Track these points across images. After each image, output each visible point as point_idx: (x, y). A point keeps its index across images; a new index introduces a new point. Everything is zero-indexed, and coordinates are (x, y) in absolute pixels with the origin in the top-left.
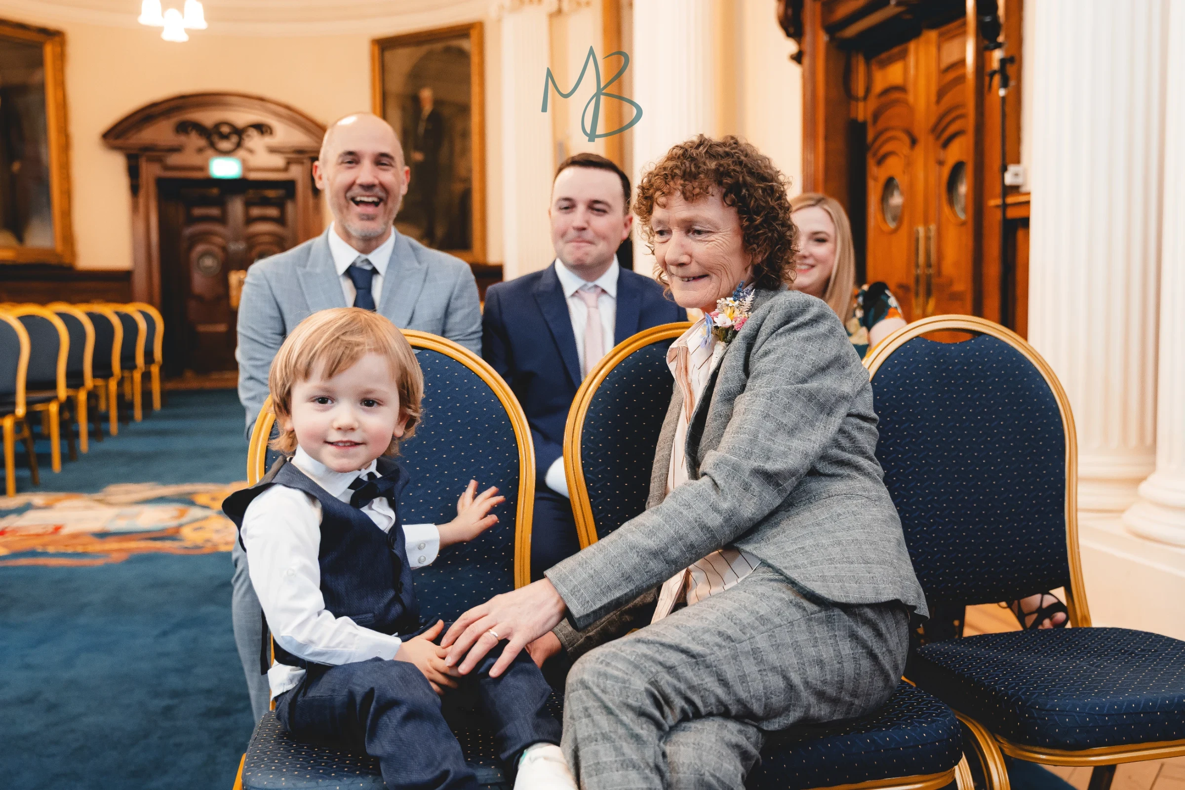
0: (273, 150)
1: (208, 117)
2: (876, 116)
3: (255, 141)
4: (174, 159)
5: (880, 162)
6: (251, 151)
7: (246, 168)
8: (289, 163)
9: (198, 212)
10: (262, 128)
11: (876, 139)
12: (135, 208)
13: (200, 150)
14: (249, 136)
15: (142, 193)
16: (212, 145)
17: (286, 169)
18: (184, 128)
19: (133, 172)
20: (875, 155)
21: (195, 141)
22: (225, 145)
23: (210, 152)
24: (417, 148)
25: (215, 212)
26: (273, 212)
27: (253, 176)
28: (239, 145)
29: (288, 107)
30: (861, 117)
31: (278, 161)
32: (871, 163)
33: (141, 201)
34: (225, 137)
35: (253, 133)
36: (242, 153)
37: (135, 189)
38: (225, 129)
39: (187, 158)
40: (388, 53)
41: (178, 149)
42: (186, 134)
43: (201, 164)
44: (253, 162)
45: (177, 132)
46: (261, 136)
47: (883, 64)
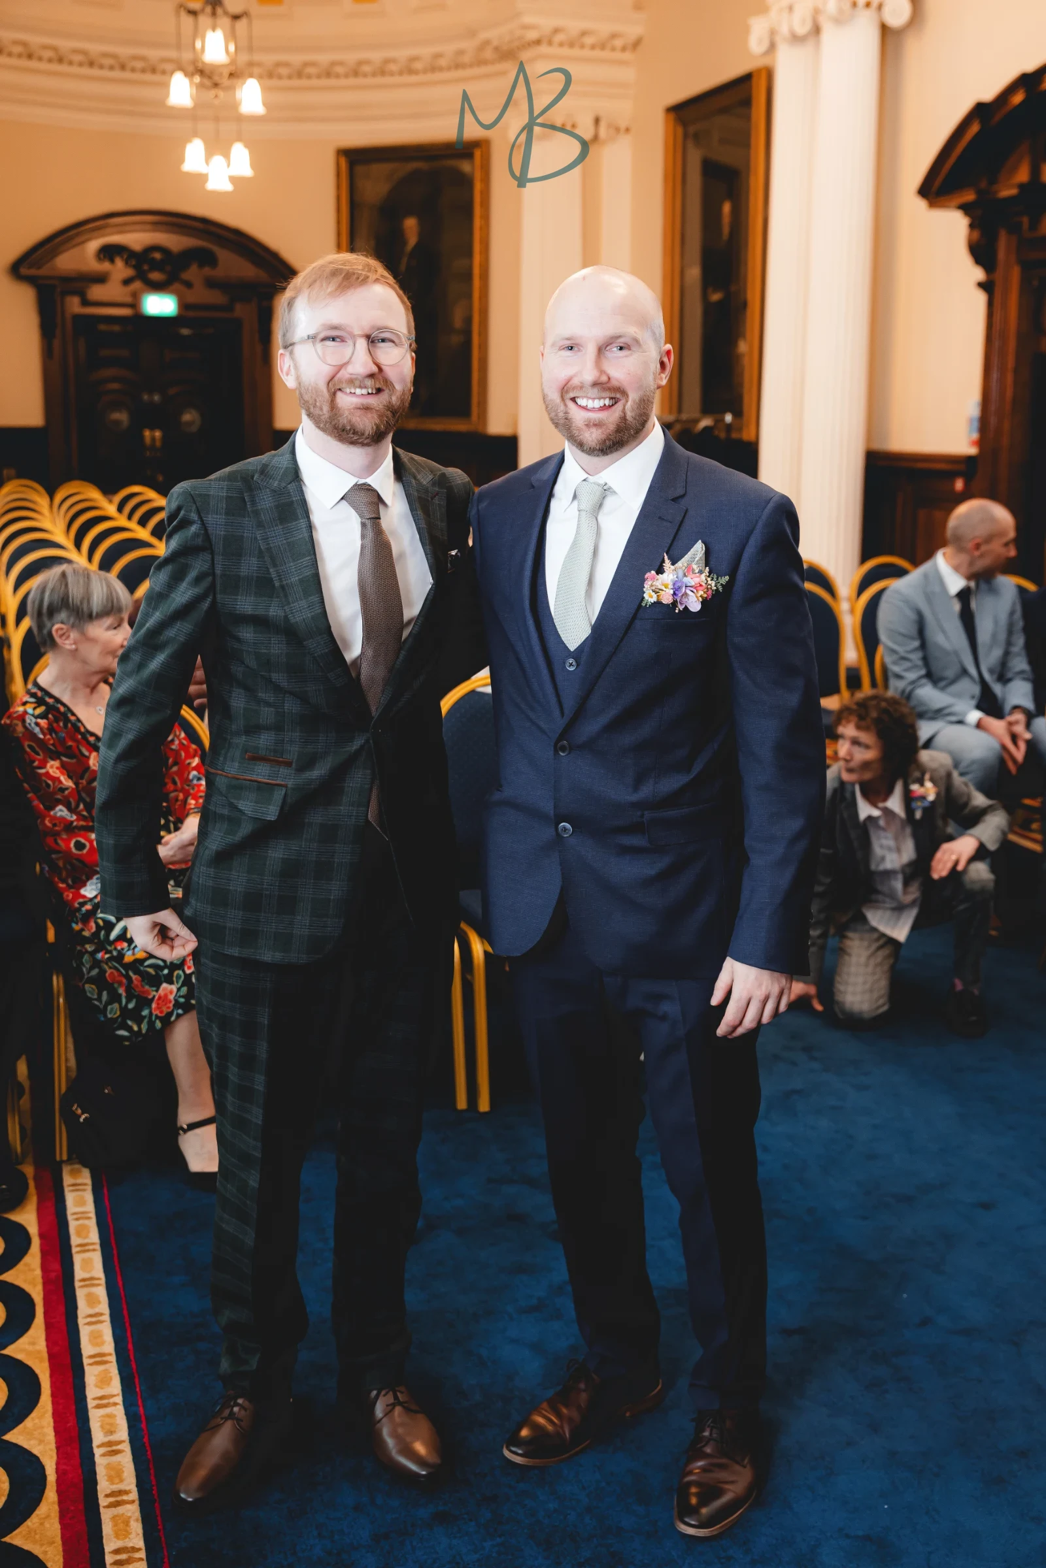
0: (211, 283)
1: (136, 239)
3: (193, 273)
4: (95, 293)
6: (189, 285)
7: (183, 305)
8: (231, 299)
9: (106, 353)
10: (201, 257)
12: (49, 352)
13: (127, 282)
14: (188, 265)
16: (141, 276)
17: (229, 308)
18: (110, 253)
19: (46, 310)
21: (121, 269)
22: (155, 276)
23: (138, 284)
25: (126, 354)
27: (191, 314)
28: (174, 277)
29: (237, 232)
31: (219, 298)
33: (55, 344)
34: (156, 266)
35: (190, 260)
36: (177, 286)
37: (47, 329)
38: (157, 256)
39: (111, 291)
40: (360, 169)
41: (101, 279)
42: (112, 261)
43: (129, 300)
44: (194, 296)
45: (102, 256)
46: (201, 266)
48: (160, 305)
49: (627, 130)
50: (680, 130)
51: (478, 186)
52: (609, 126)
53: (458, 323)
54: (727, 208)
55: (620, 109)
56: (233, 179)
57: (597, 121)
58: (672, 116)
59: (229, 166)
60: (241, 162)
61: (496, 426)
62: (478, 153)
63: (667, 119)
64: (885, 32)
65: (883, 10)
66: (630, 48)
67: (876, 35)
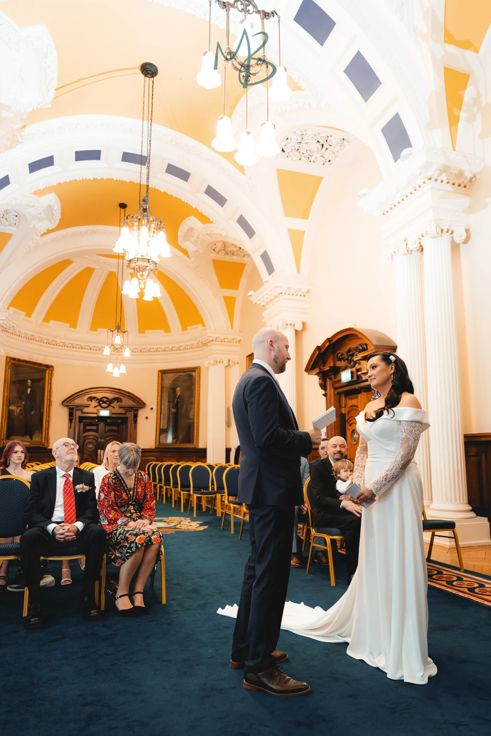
0: (120, 407)
1: (99, 395)
3: (115, 404)
4: (86, 410)
5: (351, 425)
6: (114, 408)
7: (111, 413)
8: (126, 411)
9: (88, 428)
10: (118, 400)
11: (349, 419)
12: (70, 427)
13: (95, 407)
14: (114, 402)
15: (73, 421)
16: (100, 405)
17: (125, 414)
18: (91, 399)
19: (71, 415)
20: (348, 423)
21: (94, 403)
22: (104, 405)
23: (99, 407)
24: (173, 408)
25: (95, 428)
26: (115, 428)
27: (113, 416)
28: (109, 405)
29: (128, 393)
30: (344, 413)
31: (122, 411)
33: (73, 424)
34: (104, 402)
35: (114, 401)
36: (110, 408)
37: (71, 420)
38: (105, 400)
39: (91, 409)
40: (164, 375)
41: (88, 406)
42: (91, 401)
43: (96, 412)
44: (114, 411)
45: (88, 400)
46: (117, 402)
47: (351, 399)
48: (105, 413)
49: (238, 363)
51: (197, 379)
52: (232, 362)
53: (191, 417)
55: (236, 358)
56: (120, 374)
57: (229, 360)
58: (248, 358)
59: (119, 370)
60: (123, 369)
61: (201, 446)
62: (197, 370)
63: (247, 359)
64: (297, 332)
65: (295, 326)
66: (238, 342)
67: (294, 332)
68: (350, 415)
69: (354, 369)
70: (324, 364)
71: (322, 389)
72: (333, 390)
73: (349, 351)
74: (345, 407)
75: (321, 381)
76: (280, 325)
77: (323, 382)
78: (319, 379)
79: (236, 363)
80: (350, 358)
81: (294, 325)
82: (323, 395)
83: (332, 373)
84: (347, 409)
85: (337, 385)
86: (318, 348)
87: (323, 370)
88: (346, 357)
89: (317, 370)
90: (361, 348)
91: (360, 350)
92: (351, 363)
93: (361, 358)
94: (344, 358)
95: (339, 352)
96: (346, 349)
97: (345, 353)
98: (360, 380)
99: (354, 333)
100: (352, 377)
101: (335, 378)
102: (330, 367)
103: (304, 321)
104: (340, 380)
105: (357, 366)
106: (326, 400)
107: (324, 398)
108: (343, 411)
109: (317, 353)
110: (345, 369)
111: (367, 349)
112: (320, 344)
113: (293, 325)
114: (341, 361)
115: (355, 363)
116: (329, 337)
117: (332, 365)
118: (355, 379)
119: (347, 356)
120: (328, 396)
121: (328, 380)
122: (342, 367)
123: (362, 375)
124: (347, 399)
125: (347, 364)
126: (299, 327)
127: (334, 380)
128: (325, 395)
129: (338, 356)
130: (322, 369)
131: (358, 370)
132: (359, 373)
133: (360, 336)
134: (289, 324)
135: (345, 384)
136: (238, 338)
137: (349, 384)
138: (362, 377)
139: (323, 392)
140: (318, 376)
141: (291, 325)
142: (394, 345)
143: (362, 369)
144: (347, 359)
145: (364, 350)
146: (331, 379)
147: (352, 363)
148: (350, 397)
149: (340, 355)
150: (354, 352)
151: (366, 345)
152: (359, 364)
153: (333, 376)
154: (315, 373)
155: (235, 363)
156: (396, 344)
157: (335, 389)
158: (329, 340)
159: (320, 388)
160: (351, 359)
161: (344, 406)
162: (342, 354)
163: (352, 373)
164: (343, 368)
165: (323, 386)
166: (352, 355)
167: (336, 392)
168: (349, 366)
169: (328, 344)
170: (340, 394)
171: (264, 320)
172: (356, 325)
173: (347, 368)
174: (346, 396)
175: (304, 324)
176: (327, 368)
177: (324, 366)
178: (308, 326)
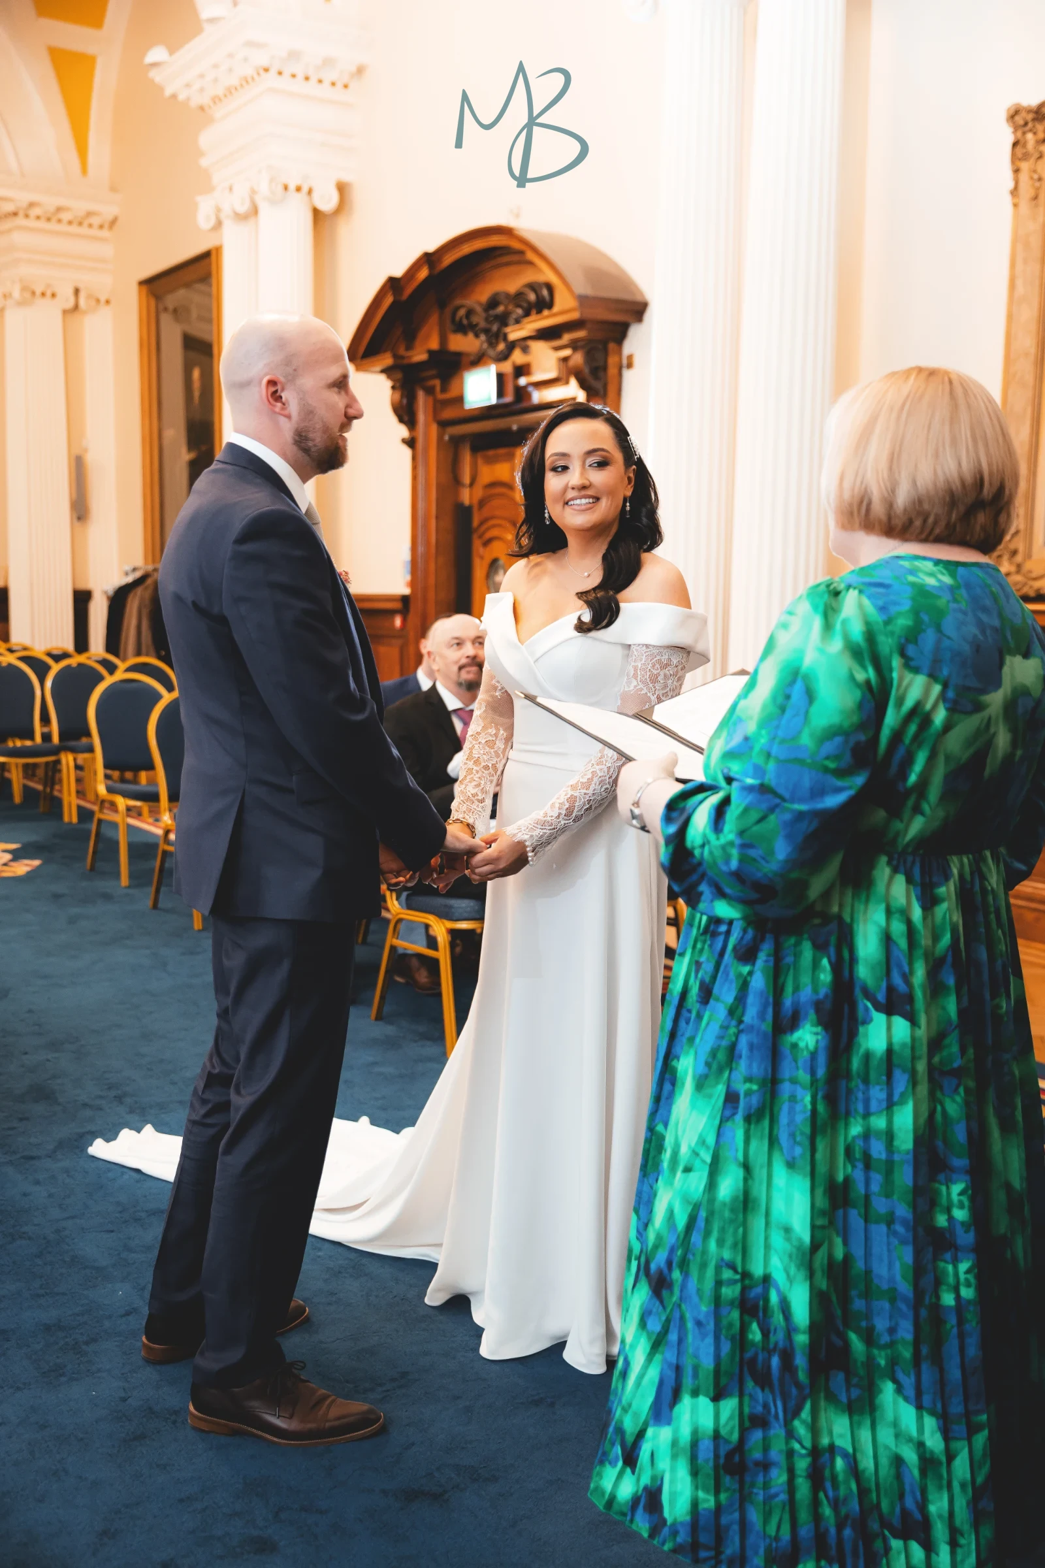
2: (482, 503)
5: (487, 543)
11: (481, 523)
20: (480, 537)
30: (467, 502)
32: (477, 544)
47: (490, 461)
49: (108, 302)
50: (153, 303)
52: (89, 297)
54: (196, 374)
55: (99, 282)
57: (77, 291)
58: (144, 288)
63: (140, 292)
64: (316, 213)
65: (315, 195)
66: (106, 226)
67: (308, 217)
68: (486, 512)
69: (507, 367)
70: (410, 339)
71: (401, 420)
72: (434, 428)
73: (493, 303)
74: (471, 485)
75: (397, 396)
76: (264, 188)
77: (405, 401)
78: (393, 388)
79: (103, 299)
80: (495, 328)
81: (310, 192)
82: (404, 441)
83: (433, 372)
84: (479, 493)
85: (448, 414)
86: (392, 283)
87: (405, 361)
88: (483, 324)
89: (387, 360)
90: (532, 297)
91: (529, 303)
92: (497, 343)
93: (533, 334)
94: (476, 325)
95: (458, 302)
96: (482, 294)
97: (479, 309)
98: (524, 405)
99: (516, 245)
100: (501, 393)
101: (444, 389)
102: (431, 353)
103: (346, 177)
104: (460, 399)
105: (518, 357)
106: (414, 458)
107: (407, 452)
108: (466, 497)
109: (389, 300)
110: (477, 361)
111: (550, 305)
112: (398, 272)
113: (305, 189)
114: (465, 333)
115: (511, 346)
116: (431, 247)
117: (434, 345)
118: (509, 399)
119: (487, 319)
120: (420, 444)
121: (421, 396)
122: (468, 354)
123: (530, 389)
124: (480, 461)
125: (485, 346)
126: (327, 201)
127: (440, 396)
128: (410, 443)
129: (457, 318)
130: (402, 357)
131: (521, 370)
132: (523, 381)
133: (530, 255)
134: (292, 187)
135: (476, 413)
136: (109, 211)
137: (487, 413)
138: (529, 396)
139: (403, 431)
140: (389, 377)
141: (298, 189)
142: (638, 298)
143: (534, 368)
144: (487, 331)
145: (544, 304)
146: (430, 391)
147: (501, 346)
148: (491, 453)
149: (462, 312)
150: (511, 307)
151: (550, 288)
152: (525, 350)
153: (437, 383)
154: (379, 368)
155: (98, 301)
156: (642, 294)
157: (443, 424)
158: (428, 259)
159: (393, 419)
160: (499, 330)
161: (467, 479)
162: (470, 312)
163: (500, 377)
164: (472, 358)
165: (405, 413)
166: (503, 320)
167: (446, 438)
168: (491, 353)
169: (424, 273)
170: (456, 442)
171: (204, 162)
172: (518, 216)
173: (485, 358)
174: (475, 450)
175: (342, 189)
176: (420, 356)
177: (409, 347)
178: (358, 197)
